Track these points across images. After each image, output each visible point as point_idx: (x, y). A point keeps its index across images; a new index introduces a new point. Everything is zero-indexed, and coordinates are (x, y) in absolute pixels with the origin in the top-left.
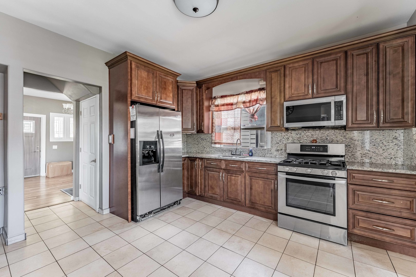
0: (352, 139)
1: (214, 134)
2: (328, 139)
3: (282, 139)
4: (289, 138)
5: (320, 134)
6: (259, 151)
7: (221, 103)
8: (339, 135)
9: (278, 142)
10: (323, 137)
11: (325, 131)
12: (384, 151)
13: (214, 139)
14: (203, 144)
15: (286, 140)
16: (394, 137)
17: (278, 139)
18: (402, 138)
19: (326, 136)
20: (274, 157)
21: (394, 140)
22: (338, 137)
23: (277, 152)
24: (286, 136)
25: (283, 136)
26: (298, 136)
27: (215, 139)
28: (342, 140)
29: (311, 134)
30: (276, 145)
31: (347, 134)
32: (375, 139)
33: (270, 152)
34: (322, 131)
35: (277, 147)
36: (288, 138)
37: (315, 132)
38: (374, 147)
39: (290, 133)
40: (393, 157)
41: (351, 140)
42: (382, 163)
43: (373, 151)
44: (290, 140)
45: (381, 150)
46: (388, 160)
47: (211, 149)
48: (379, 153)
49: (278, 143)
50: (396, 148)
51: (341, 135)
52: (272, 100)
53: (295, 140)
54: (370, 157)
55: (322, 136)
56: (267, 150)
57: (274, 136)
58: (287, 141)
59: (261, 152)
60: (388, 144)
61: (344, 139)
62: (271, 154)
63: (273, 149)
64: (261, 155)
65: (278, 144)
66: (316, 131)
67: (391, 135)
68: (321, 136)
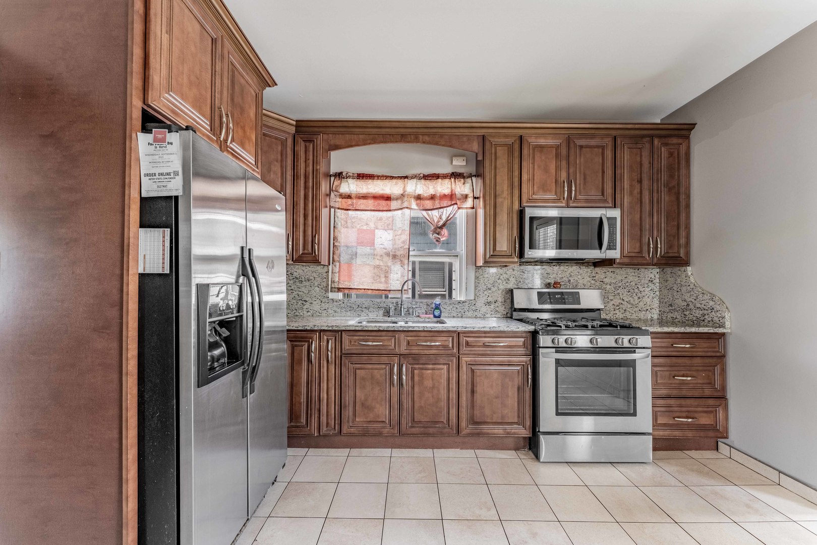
0: (602, 281)
1: (338, 266)
2: (572, 281)
3: (498, 281)
4: (510, 280)
5: (560, 272)
6: (451, 307)
7: (358, 190)
8: (586, 275)
9: (489, 286)
10: (564, 278)
11: (567, 267)
12: (639, 300)
13: (337, 279)
14: (300, 293)
15: (505, 282)
16: (649, 278)
17: (490, 282)
18: (658, 281)
19: (568, 276)
20: (482, 316)
21: (650, 284)
22: (585, 278)
23: (487, 306)
24: (505, 275)
25: (499, 275)
26: (525, 275)
27: (339, 279)
28: (589, 283)
29: (546, 272)
30: (485, 292)
31: (597, 273)
32: (629, 281)
33: (474, 308)
34: (562, 268)
35: (487, 296)
36: (508, 280)
37: (551, 268)
38: (629, 293)
39: (511, 270)
40: (649, 308)
41: (601, 283)
42: (637, 318)
43: (628, 300)
44: (512, 283)
45: (636, 298)
46: (644, 312)
47: (325, 306)
48: (634, 303)
49: (490, 289)
50: (652, 295)
51: (589, 275)
53: (520, 284)
54: (624, 309)
55: (563, 276)
56: (467, 304)
57: (481, 273)
58: (506, 285)
59: (454, 309)
60: (644, 289)
61: (593, 282)
62: (475, 312)
63: (481, 301)
64: (455, 315)
65: (490, 291)
66: (554, 267)
67: (647, 276)
68: (560, 276)
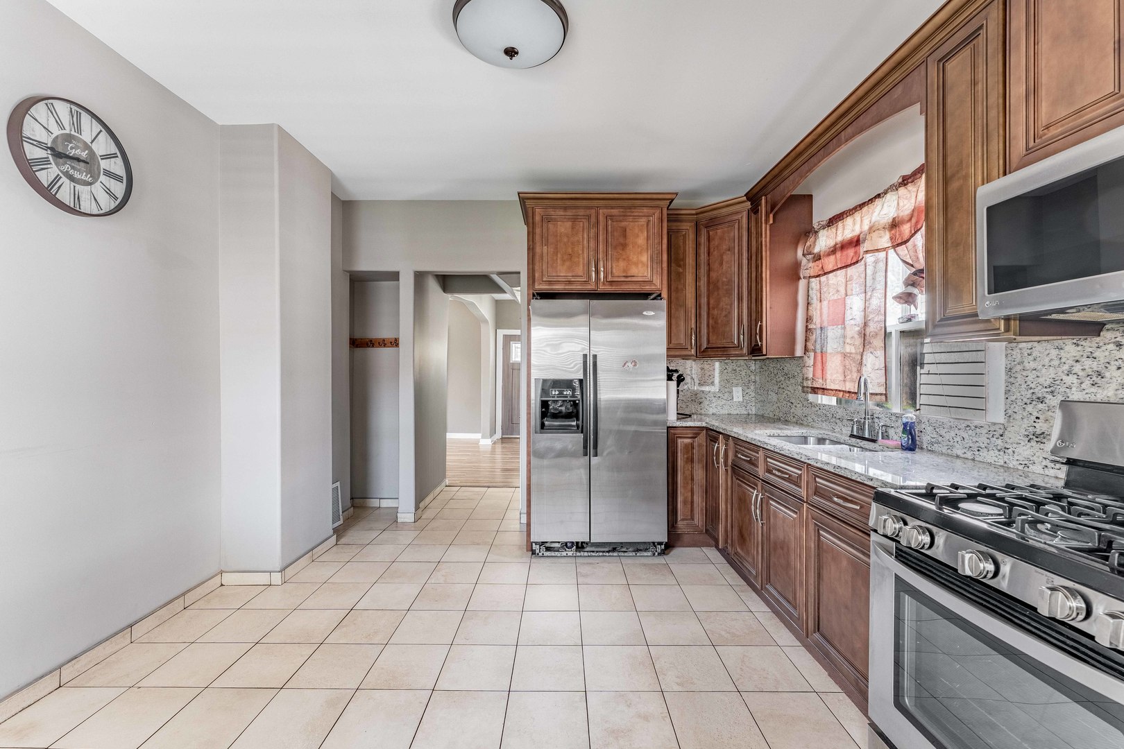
1: (812, 358)
3: (1065, 378)
4: (1107, 374)
6: (953, 434)
7: (828, 243)
9: (1040, 392)
13: (811, 376)
14: (789, 393)
15: (1087, 382)
17: (1041, 380)
20: (1021, 467)
23: (1033, 443)
24: (1088, 363)
25: (1071, 362)
27: (814, 375)
30: (1029, 408)
33: (999, 442)
35: (1033, 418)
36: (1099, 374)
39: (1112, 346)
44: (1114, 386)
47: (806, 411)
49: (1041, 400)
52: (949, 189)
56: (984, 431)
57: (1018, 360)
58: (1094, 389)
59: (959, 439)
62: (1002, 453)
63: (1016, 428)
64: (960, 453)
65: (1040, 406)
